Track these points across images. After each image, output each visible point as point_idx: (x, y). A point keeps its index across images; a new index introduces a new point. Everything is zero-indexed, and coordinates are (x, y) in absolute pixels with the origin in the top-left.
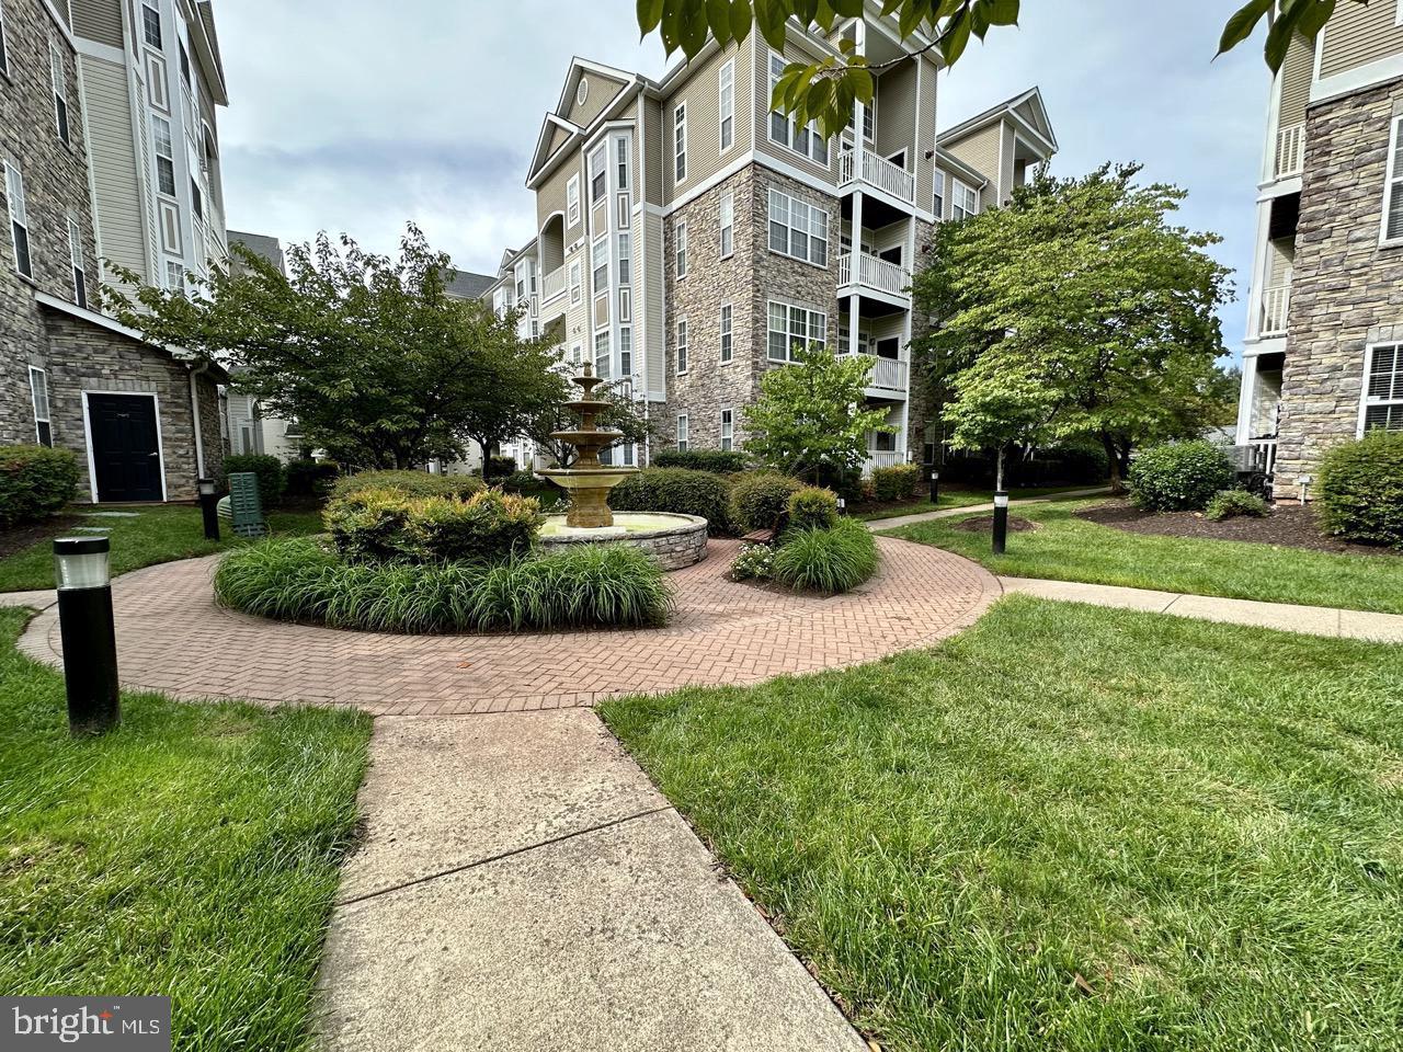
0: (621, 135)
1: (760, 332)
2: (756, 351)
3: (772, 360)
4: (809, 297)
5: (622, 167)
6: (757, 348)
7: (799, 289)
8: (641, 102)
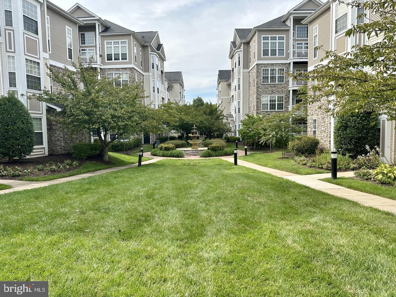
0: (239, 53)
1: (259, 105)
2: (257, 109)
3: (263, 111)
4: (277, 92)
5: (239, 61)
6: (258, 108)
7: (273, 91)
8: (242, 45)
